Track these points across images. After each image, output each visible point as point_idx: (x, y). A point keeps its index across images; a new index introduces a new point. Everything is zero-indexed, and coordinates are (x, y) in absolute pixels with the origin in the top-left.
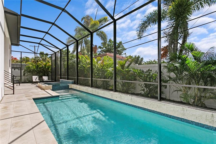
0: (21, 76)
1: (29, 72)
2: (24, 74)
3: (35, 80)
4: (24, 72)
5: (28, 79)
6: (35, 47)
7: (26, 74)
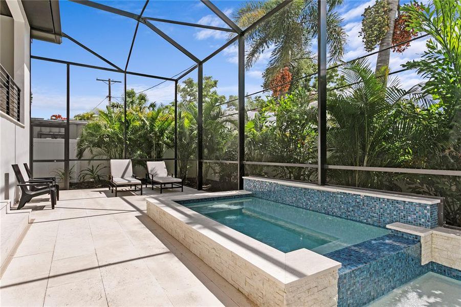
0: (67, 160)
1: (98, 145)
2: (80, 154)
3: (122, 177)
4: (80, 144)
5: (92, 171)
6: (109, 83)
7: (87, 154)
